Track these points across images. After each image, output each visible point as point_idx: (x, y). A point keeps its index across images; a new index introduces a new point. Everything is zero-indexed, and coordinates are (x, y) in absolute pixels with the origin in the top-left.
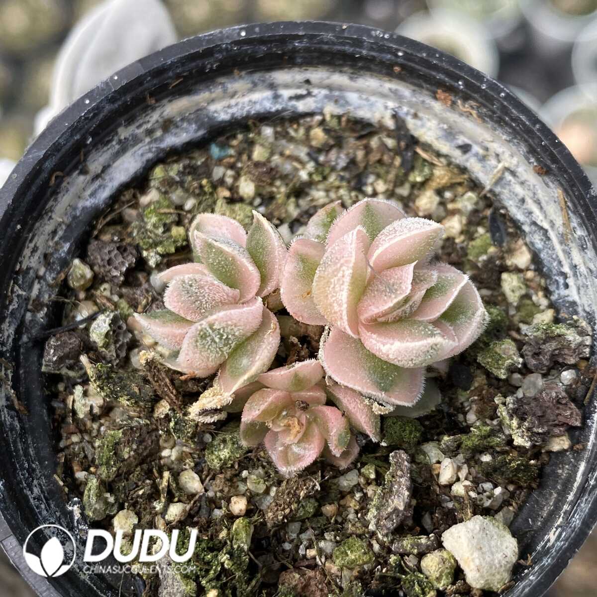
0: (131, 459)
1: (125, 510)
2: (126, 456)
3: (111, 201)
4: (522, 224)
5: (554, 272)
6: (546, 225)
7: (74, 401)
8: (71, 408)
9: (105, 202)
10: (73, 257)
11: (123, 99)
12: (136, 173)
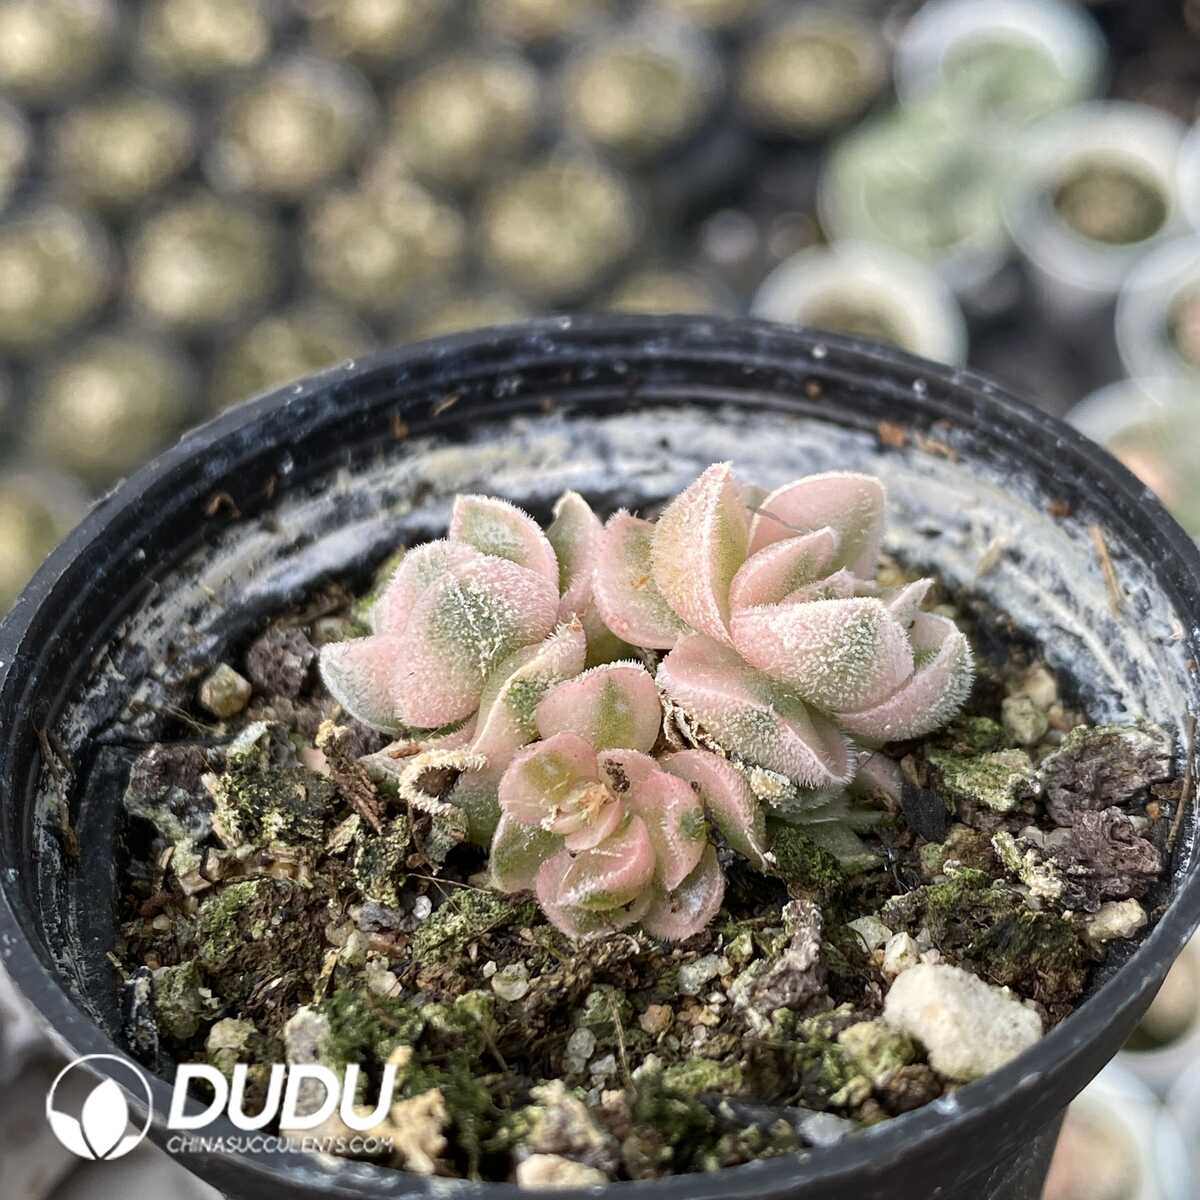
0: (266, 943)
1: (237, 1021)
2: (256, 934)
3: (303, 595)
4: (1037, 628)
5: (1098, 689)
6: (1079, 628)
7: (172, 857)
8: (164, 866)
9: (293, 591)
10: (220, 660)
11: (357, 403)
12: (354, 559)
